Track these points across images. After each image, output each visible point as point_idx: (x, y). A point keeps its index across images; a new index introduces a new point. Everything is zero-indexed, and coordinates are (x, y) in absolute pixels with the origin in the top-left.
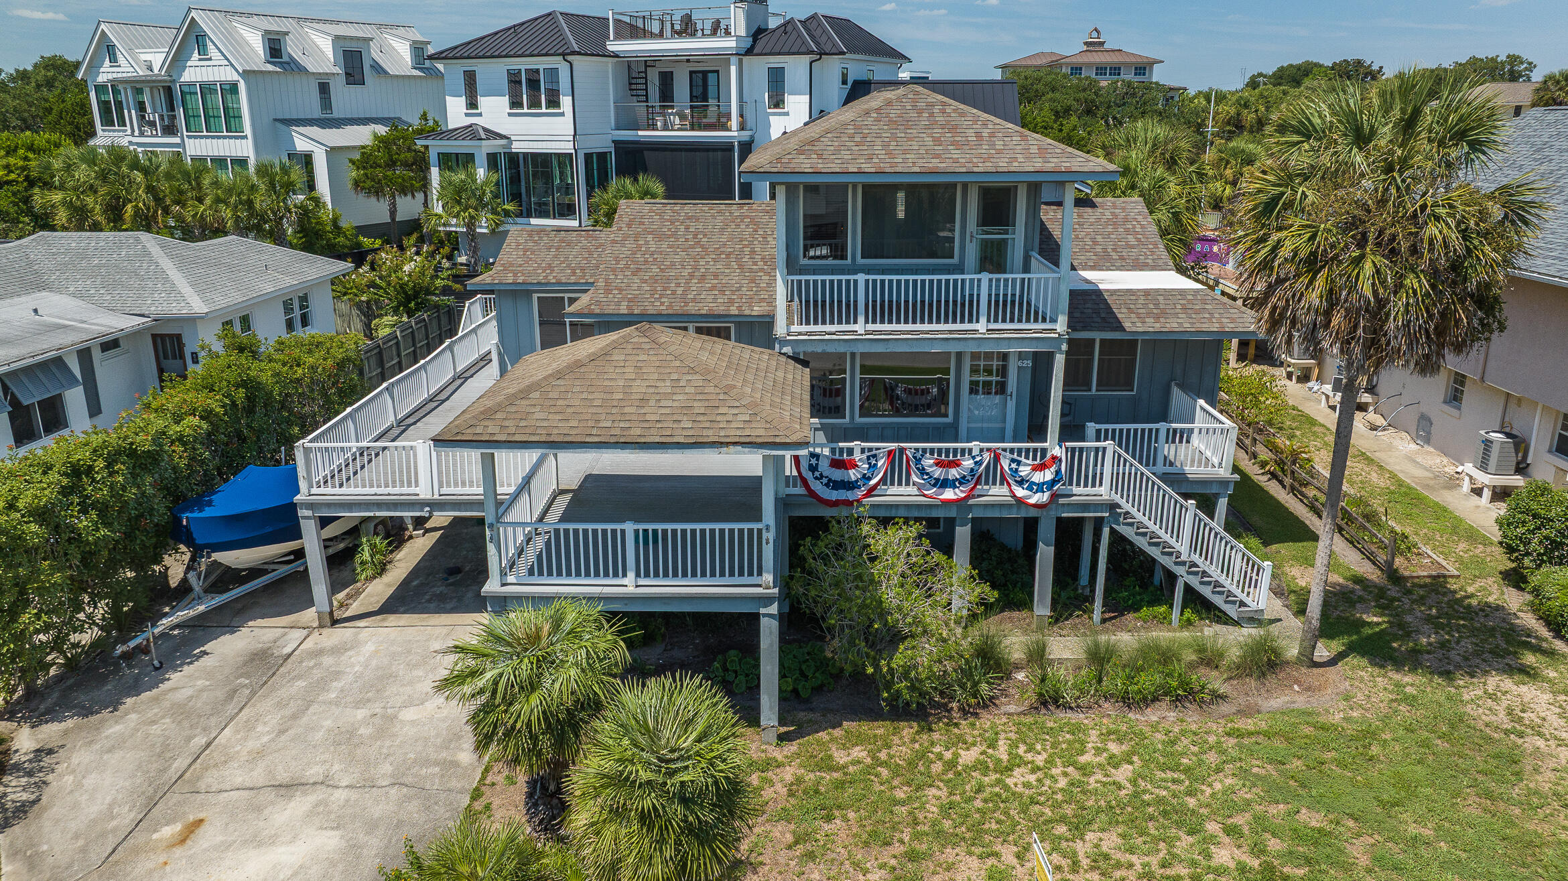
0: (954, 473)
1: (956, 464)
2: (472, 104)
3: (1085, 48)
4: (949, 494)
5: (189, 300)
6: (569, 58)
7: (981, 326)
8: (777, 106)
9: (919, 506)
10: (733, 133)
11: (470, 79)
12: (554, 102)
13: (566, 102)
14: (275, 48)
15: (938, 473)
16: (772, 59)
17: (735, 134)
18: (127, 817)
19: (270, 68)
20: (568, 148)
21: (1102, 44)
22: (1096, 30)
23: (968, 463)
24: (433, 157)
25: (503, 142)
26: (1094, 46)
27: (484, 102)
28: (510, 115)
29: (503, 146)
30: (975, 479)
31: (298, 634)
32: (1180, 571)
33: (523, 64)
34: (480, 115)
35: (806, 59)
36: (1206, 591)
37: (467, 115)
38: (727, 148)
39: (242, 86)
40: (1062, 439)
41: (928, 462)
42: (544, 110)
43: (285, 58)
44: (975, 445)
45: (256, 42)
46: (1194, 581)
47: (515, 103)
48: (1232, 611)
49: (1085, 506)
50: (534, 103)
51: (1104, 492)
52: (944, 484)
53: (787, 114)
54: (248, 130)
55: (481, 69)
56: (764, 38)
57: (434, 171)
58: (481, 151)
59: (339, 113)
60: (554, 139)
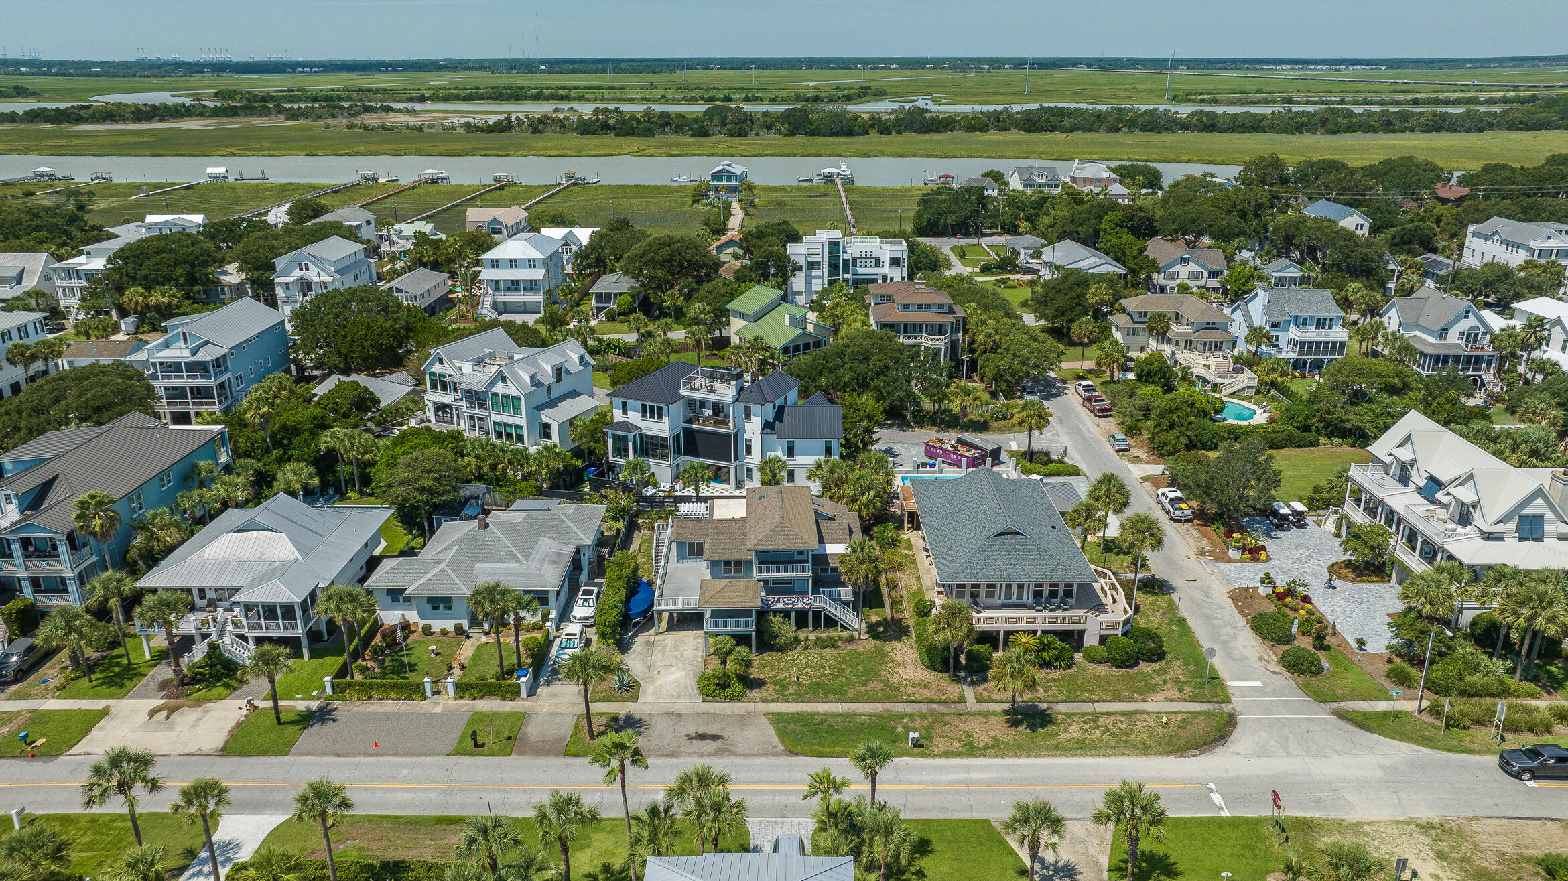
0: (790, 601)
2: (625, 412)
4: (789, 606)
5: (584, 539)
6: (668, 404)
7: (795, 574)
8: (747, 420)
9: (783, 608)
10: (731, 431)
11: (625, 404)
12: (660, 416)
13: (666, 419)
14: (533, 377)
15: (787, 601)
16: (744, 403)
17: (733, 431)
18: (647, 671)
19: (532, 388)
20: (666, 435)
23: (793, 599)
24: (609, 435)
25: (639, 429)
27: (630, 413)
28: (641, 420)
29: (639, 431)
30: (795, 602)
31: (653, 636)
32: (839, 620)
33: (648, 403)
34: (629, 418)
35: (759, 405)
36: (846, 624)
37: (623, 418)
38: (729, 434)
39: (522, 398)
40: (812, 594)
41: (785, 599)
42: (656, 420)
43: (537, 381)
44: (795, 596)
45: (527, 378)
46: (842, 622)
47: (644, 415)
48: (849, 628)
49: (818, 608)
50: (652, 416)
51: (822, 605)
52: (788, 604)
53: (752, 422)
54: (524, 415)
55: (630, 402)
56: (743, 393)
57: (610, 441)
58: (630, 436)
59: (553, 396)
60: (660, 431)
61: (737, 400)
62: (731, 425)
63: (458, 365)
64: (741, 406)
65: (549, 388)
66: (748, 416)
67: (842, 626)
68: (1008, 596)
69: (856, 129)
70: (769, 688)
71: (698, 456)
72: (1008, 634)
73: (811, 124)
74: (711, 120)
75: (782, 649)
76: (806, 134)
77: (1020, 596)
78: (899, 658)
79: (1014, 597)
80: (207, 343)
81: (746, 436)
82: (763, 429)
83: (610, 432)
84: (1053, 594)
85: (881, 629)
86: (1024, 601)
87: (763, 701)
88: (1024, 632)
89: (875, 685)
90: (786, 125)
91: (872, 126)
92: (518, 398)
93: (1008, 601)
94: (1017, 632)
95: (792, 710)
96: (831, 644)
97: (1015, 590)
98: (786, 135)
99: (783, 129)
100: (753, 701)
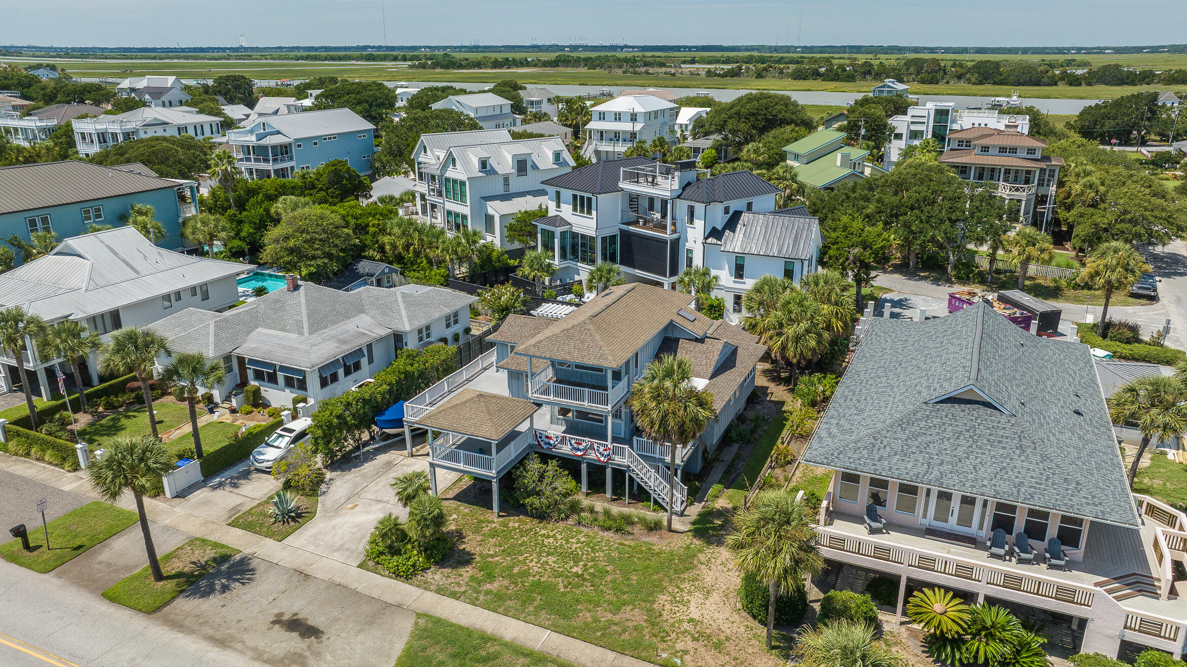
0: (581, 447)
1: (580, 444)
2: (558, 206)
4: (579, 453)
5: (407, 324)
6: (595, 195)
7: (586, 403)
8: (691, 223)
10: (668, 236)
11: (558, 193)
12: (589, 212)
13: (594, 214)
14: (484, 164)
15: (576, 445)
16: (690, 202)
18: (343, 500)
19: (481, 174)
20: (594, 234)
23: (584, 444)
25: (569, 226)
26: (1010, 128)
27: (563, 206)
28: (572, 214)
29: (568, 228)
30: (586, 450)
31: (402, 458)
32: (651, 492)
33: (578, 194)
34: (561, 211)
35: (702, 204)
36: (660, 501)
37: (556, 210)
39: (467, 183)
40: (613, 442)
41: (573, 442)
42: (585, 215)
43: (488, 168)
44: (587, 439)
45: (476, 162)
46: (656, 497)
47: (575, 209)
49: (620, 465)
50: (582, 211)
51: (626, 462)
52: (578, 450)
53: (695, 228)
54: (468, 203)
55: (563, 191)
56: (688, 189)
57: (539, 236)
58: (558, 231)
59: (513, 189)
60: (588, 228)
61: (679, 197)
62: (669, 228)
63: (437, 153)
64: (682, 206)
65: (506, 179)
66: (691, 221)
67: (656, 502)
68: (942, 514)
69: (1045, 80)
70: (467, 572)
71: (633, 266)
72: (915, 586)
73: (1001, 75)
74: (908, 69)
75: (541, 516)
76: (995, 83)
77: (965, 520)
78: (709, 577)
79: (953, 520)
80: (278, 133)
81: (687, 245)
82: (706, 238)
83: (541, 226)
84: (1035, 530)
85: (718, 522)
86: (973, 530)
87: (440, 591)
88: (947, 589)
89: (634, 616)
90: (976, 75)
91: (1062, 79)
92: (463, 184)
93: (939, 525)
94: (932, 586)
95: (464, 621)
96: (622, 525)
97: (955, 504)
98: (974, 84)
99: (973, 79)
100: (425, 586)
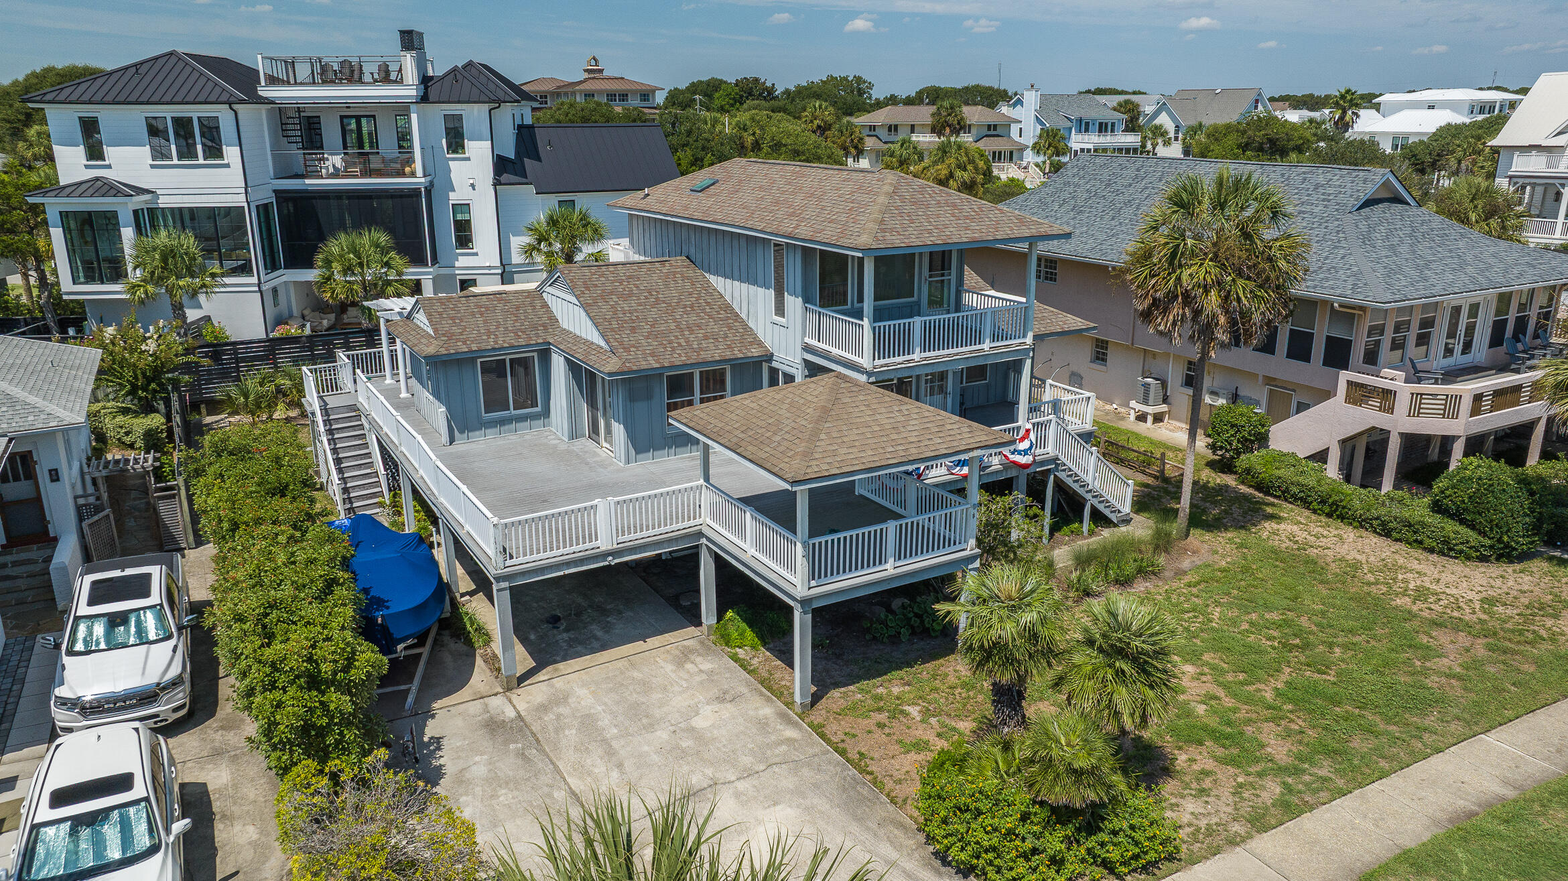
2: (95, 153)
3: (586, 75)
5: (48, 410)
6: (235, 107)
7: (987, 346)
8: (455, 152)
9: (950, 483)
10: (420, 180)
11: (89, 127)
12: (214, 151)
13: (231, 153)
16: (444, 106)
17: (423, 180)
20: (240, 200)
21: (601, 71)
22: (594, 58)
24: (52, 215)
25: (147, 197)
26: (595, 72)
27: (112, 153)
28: (152, 166)
29: (146, 202)
31: (499, 700)
32: (1088, 496)
33: (168, 113)
34: (109, 167)
35: (486, 107)
36: (1101, 507)
37: (87, 167)
38: (414, 193)
42: (201, 161)
46: (1095, 502)
47: (159, 154)
48: (1113, 518)
49: (1041, 463)
50: (187, 152)
51: (1050, 450)
53: (468, 159)
55: (108, 116)
58: (125, 209)
60: (215, 191)
61: (425, 99)
62: (418, 166)
64: (438, 111)
68: (1453, 345)
79: (1458, 347)
81: (454, 198)
82: (496, 178)
84: (1521, 328)
86: (1475, 351)
97: (1463, 324)
